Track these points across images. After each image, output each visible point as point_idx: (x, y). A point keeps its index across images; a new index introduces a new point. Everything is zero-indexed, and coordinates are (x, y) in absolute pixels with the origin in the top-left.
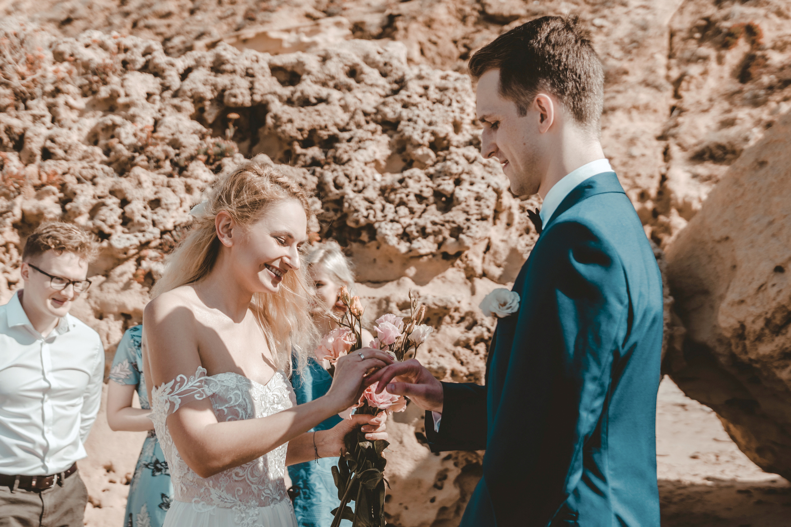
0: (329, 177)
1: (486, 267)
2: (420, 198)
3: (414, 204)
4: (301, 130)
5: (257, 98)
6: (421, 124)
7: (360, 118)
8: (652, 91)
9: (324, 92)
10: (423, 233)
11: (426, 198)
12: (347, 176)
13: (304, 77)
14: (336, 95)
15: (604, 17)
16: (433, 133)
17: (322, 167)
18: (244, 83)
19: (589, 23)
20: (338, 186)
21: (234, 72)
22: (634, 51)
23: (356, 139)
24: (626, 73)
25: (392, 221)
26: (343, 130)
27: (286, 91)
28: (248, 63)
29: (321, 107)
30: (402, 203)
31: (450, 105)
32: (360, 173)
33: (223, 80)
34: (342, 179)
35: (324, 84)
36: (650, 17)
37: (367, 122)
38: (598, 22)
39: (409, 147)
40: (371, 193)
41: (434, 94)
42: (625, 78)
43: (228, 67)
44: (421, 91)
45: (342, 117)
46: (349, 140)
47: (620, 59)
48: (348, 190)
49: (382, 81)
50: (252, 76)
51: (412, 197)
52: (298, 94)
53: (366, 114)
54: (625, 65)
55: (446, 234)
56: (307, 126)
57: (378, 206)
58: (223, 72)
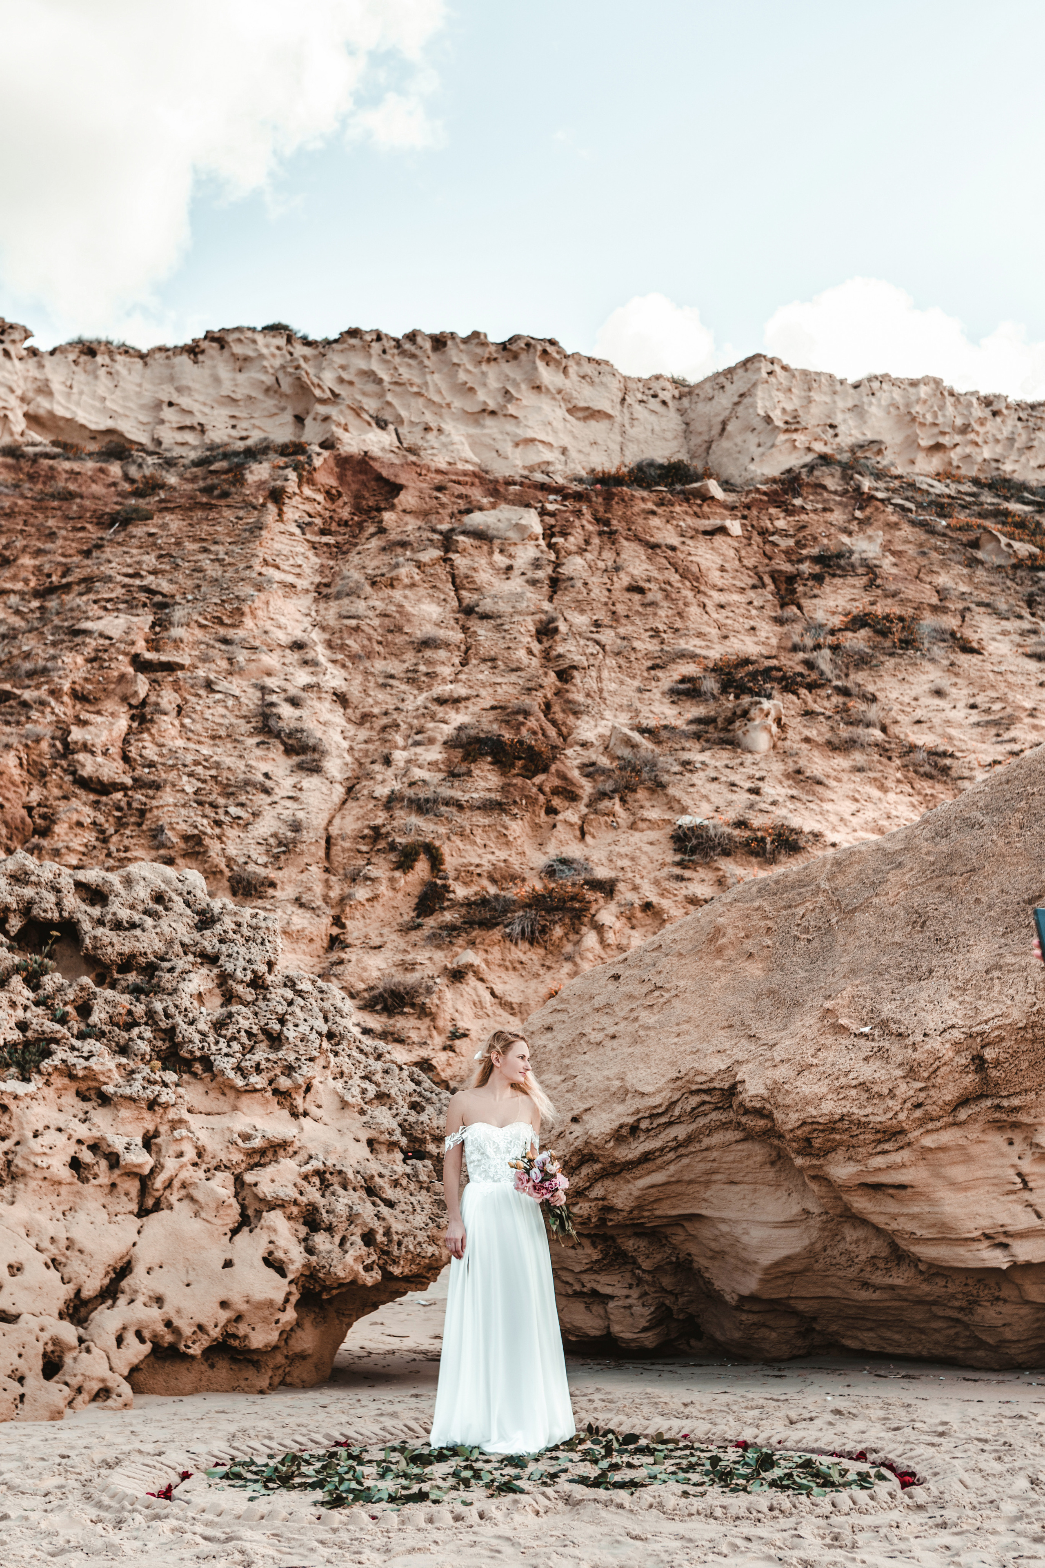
0: (158, 1006)
1: (307, 1106)
2: (249, 1034)
3: (244, 1039)
4: (121, 954)
5: (65, 914)
6: (241, 963)
7: (178, 948)
8: (308, 914)
9: (136, 917)
10: (258, 1069)
11: (255, 1035)
12: (176, 1006)
13: (111, 898)
14: (149, 922)
15: (242, 805)
16: (253, 971)
17: (147, 995)
18: (52, 898)
19: (221, 811)
20: (168, 1016)
21: (38, 884)
22: (283, 857)
23: (178, 970)
24: (273, 885)
25: (226, 1055)
26: (163, 959)
27: (96, 911)
28: (51, 876)
29: (138, 932)
30: (234, 1038)
31: (262, 944)
32: (188, 1005)
33: (29, 892)
34: (172, 1010)
35: (132, 907)
36: (301, 815)
37: (186, 954)
38: (233, 810)
39: (230, 982)
40: (203, 1026)
41: (245, 931)
42: (271, 891)
43: (33, 878)
44: (233, 926)
45: (159, 946)
46: (171, 970)
47: (265, 866)
48: (179, 1019)
49: (188, 912)
50: (59, 891)
51: (243, 1033)
52: (109, 917)
53: (183, 945)
54: (273, 874)
55: (278, 1071)
56: (126, 950)
57: (211, 1039)
58: (27, 883)
